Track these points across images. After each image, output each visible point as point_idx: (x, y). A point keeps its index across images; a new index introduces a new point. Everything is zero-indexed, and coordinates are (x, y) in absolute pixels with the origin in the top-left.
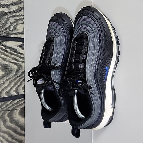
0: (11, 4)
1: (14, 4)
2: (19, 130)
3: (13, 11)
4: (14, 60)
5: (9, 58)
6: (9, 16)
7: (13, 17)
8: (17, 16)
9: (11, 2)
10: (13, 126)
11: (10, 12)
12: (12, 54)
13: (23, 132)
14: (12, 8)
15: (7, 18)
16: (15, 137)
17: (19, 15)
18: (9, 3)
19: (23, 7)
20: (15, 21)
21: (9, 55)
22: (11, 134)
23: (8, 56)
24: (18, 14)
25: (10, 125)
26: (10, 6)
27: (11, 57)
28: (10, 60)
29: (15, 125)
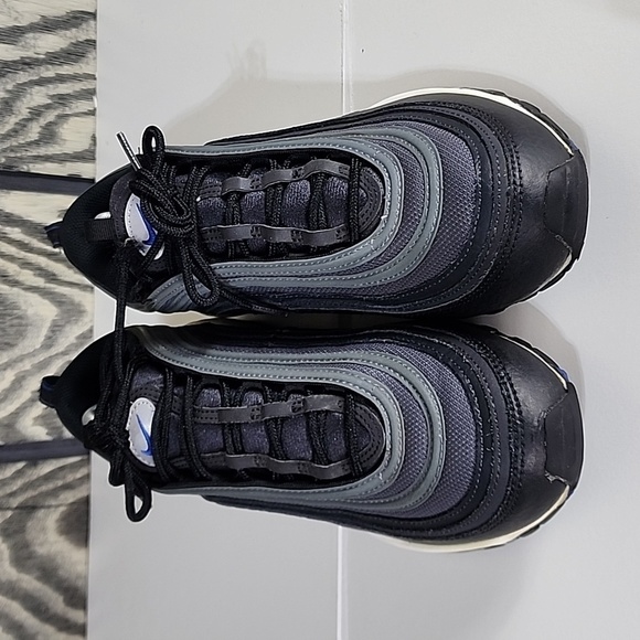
0: (33, 28)
1: (48, 25)
2: (57, 602)
3: (44, 60)
4: (40, 275)
5: (18, 269)
6: (23, 77)
7: (42, 82)
8: (61, 79)
9: (36, 19)
10: (30, 582)
11: (27, 63)
12: (31, 250)
13: (75, 615)
14: (40, 43)
15: (10, 87)
16: (37, 633)
17: (75, 78)
18: (24, 23)
19: (93, 38)
20: (50, 101)
21: (17, 256)
22: (17, 618)
23: (11, 259)
24: (66, 70)
25: (15, 578)
26: (31, 35)
27: (26, 265)
28: (21, 278)
29: (39, 579)
